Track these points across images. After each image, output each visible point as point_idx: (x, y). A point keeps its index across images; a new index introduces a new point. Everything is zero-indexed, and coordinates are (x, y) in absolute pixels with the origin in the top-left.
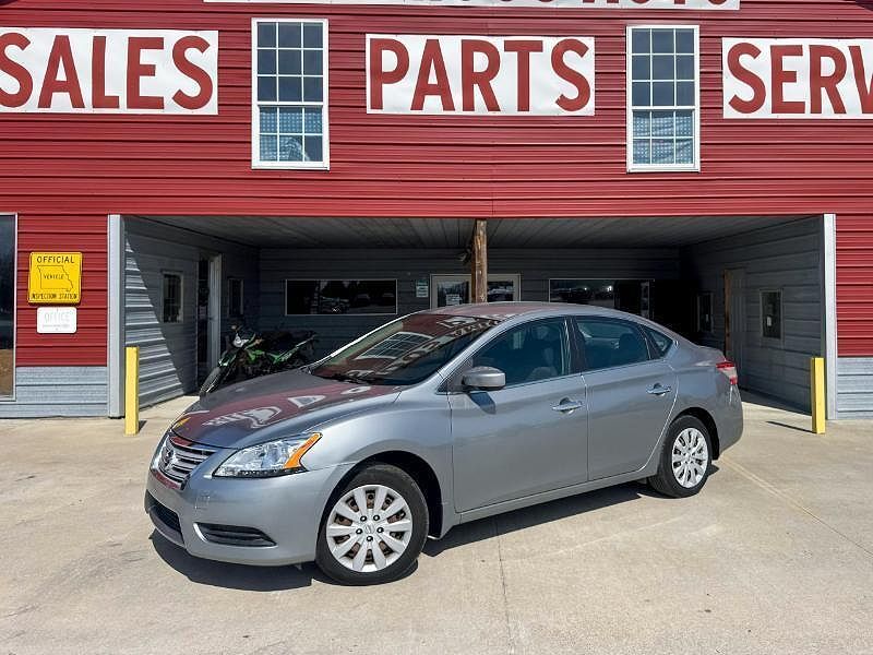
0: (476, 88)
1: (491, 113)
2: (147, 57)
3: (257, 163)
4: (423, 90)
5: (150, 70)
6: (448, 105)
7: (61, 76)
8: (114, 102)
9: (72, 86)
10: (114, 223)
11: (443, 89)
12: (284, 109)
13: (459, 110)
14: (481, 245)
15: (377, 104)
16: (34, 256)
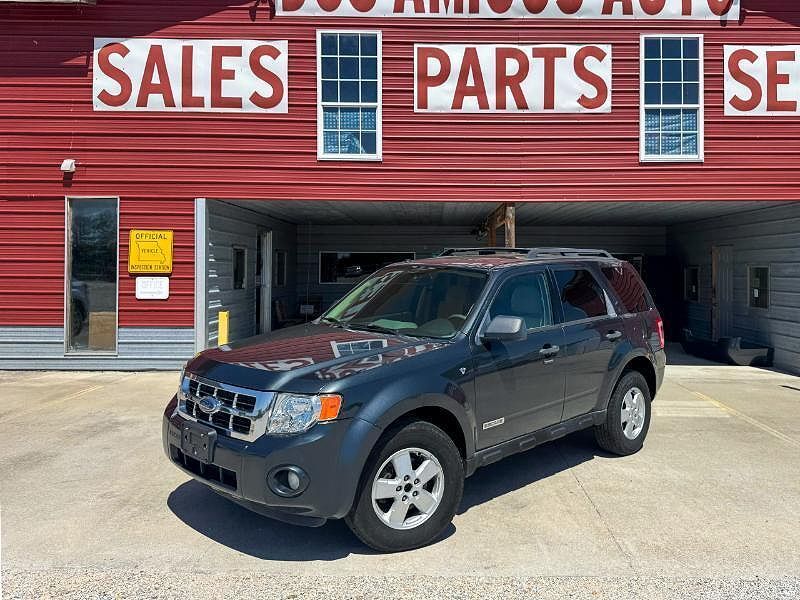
0: (508, 88)
1: (521, 111)
2: (227, 63)
3: (321, 155)
4: (462, 92)
5: (230, 75)
6: (483, 104)
7: (156, 79)
8: (200, 102)
9: (165, 88)
10: (200, 205)
11: (479, 91)
12: (344, 110)
13: (492, 109)
14: (511, 227)
15: (423, 104)
16: (133, 234)
